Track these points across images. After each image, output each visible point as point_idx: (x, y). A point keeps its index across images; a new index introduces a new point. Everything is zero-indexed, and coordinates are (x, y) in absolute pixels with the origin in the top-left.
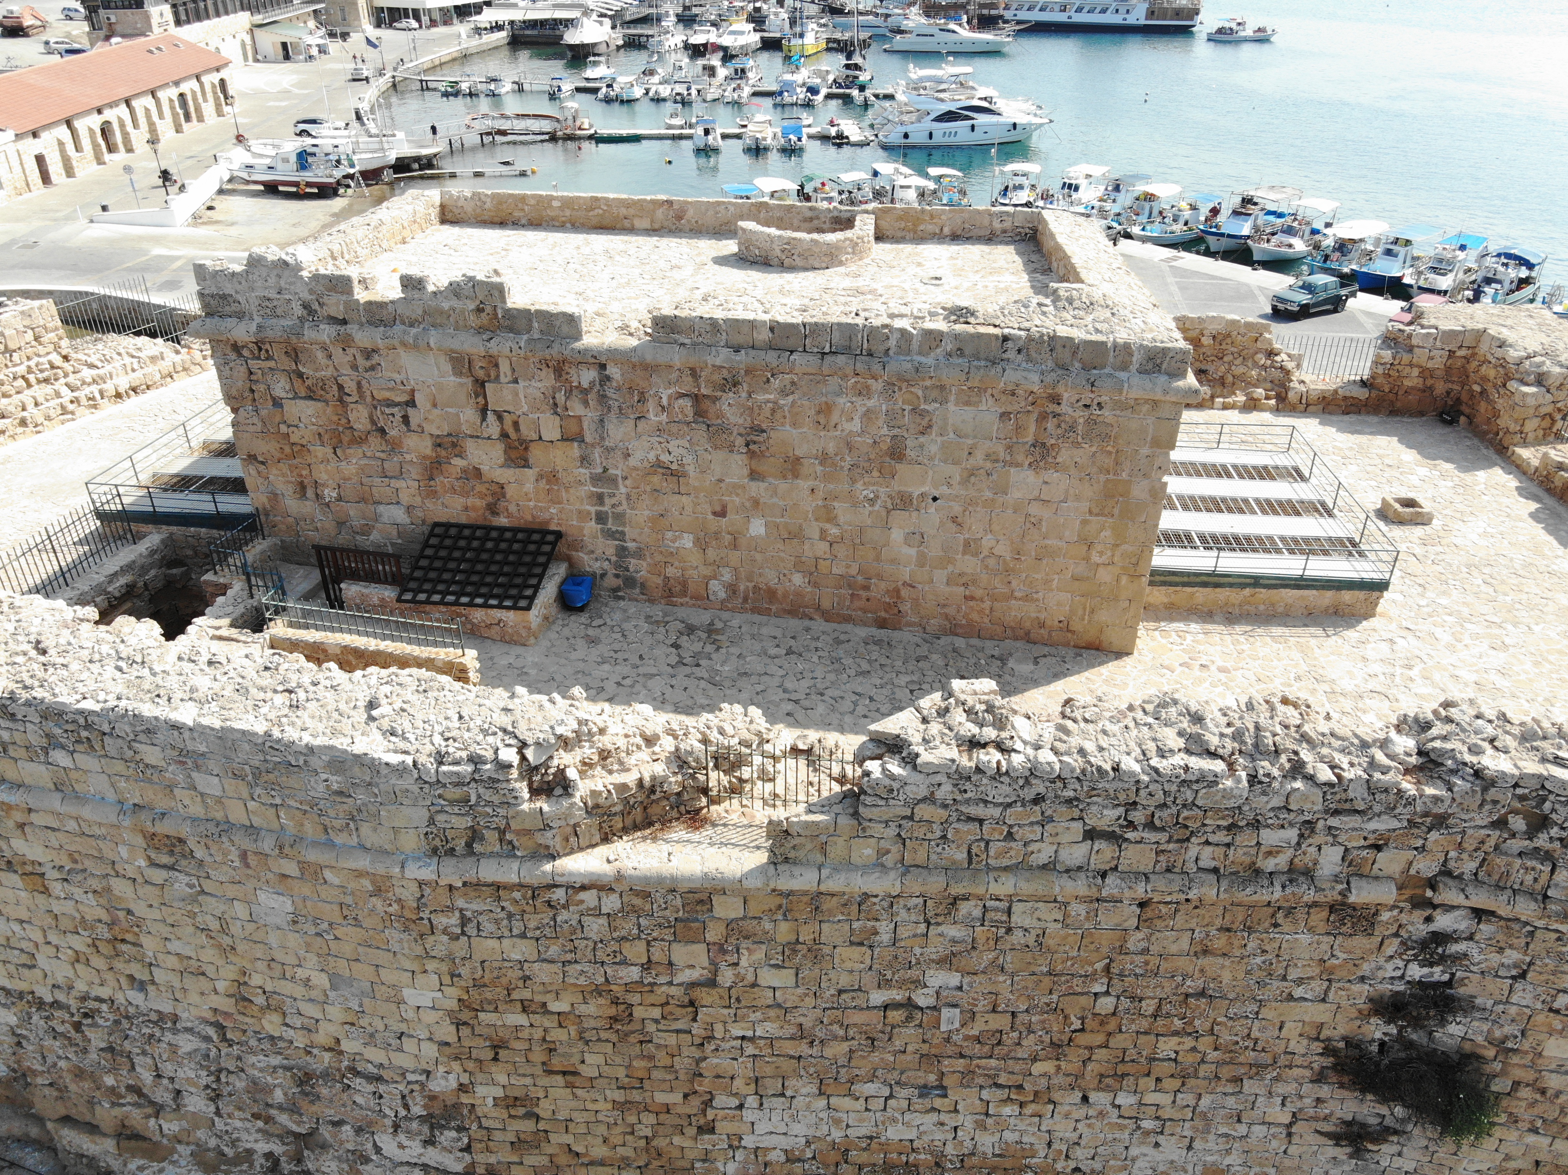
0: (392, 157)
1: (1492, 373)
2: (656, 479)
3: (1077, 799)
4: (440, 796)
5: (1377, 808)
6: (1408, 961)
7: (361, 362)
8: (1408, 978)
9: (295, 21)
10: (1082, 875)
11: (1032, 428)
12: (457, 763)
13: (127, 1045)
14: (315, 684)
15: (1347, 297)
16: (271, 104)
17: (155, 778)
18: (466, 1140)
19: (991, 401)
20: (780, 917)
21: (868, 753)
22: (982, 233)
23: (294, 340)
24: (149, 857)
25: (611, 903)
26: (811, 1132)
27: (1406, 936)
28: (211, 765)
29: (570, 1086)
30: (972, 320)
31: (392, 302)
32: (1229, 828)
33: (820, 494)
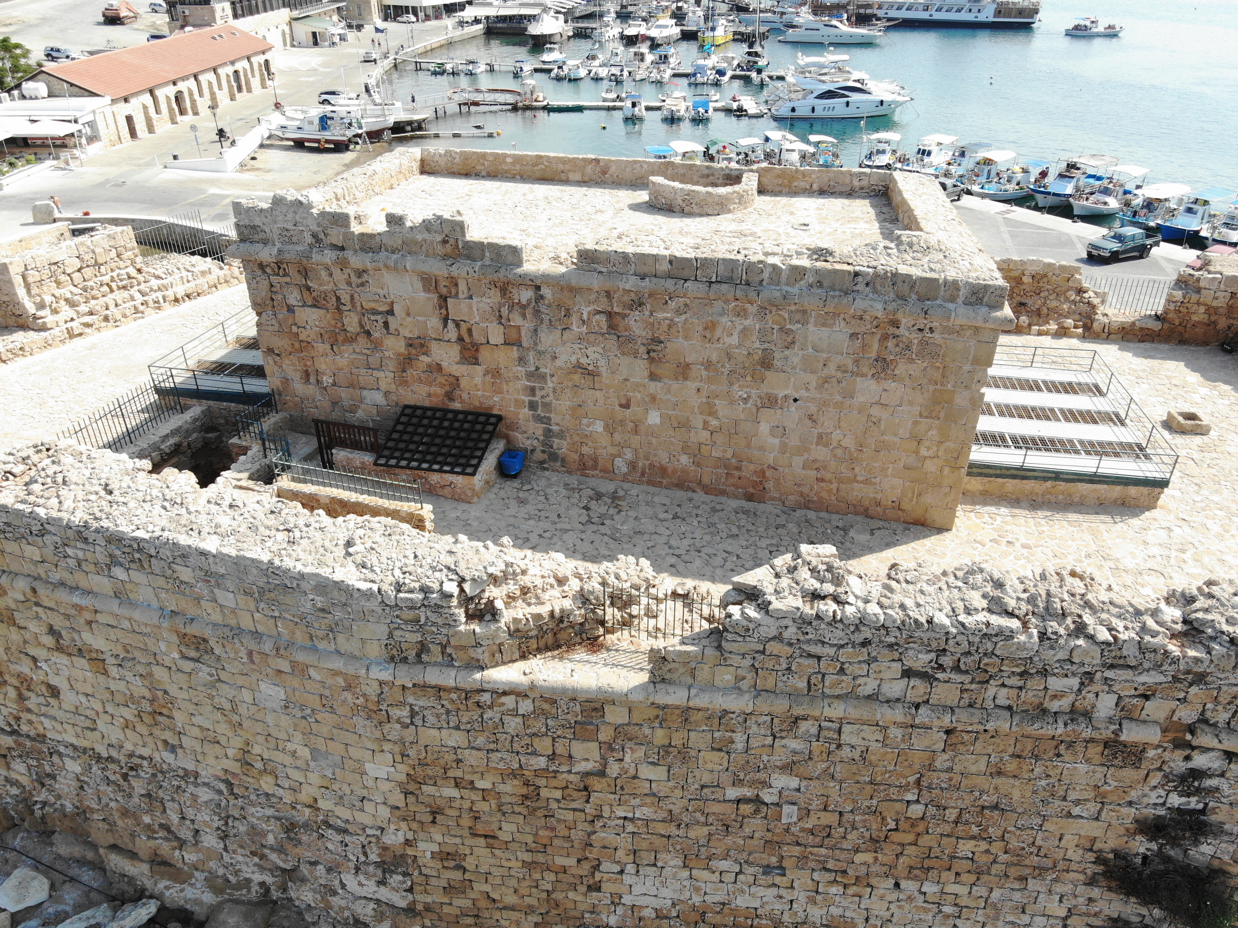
0: (391, 121)
2: (576, 377)
3: (897, 644)
4: (398, 617)
5: (1146, 665)
6: (1169, 791)
7: (354, 280)
8: (1168, 805)
9: (323, 15)
10: (900, 705)
11: (876, 346)
12: (411, 591)
13: (161, 793)
14: (307, 526)
15: (1152, 246)
16: (303, 79)
17: (187, 592)
18: (409, 883)
19: (843, 324)
20: (657, 725)
21: (731, 600)
22: (843, 189)
23: (305, 261)
24: (181, 651)
25: (526, 706)
26: (676, 896)
27: (1168, 770)
28: (229, 584)
29: (490, 846)
30: (830, 259)
31: (379, 234)
32: (1021, 674)
33: (704, 393)
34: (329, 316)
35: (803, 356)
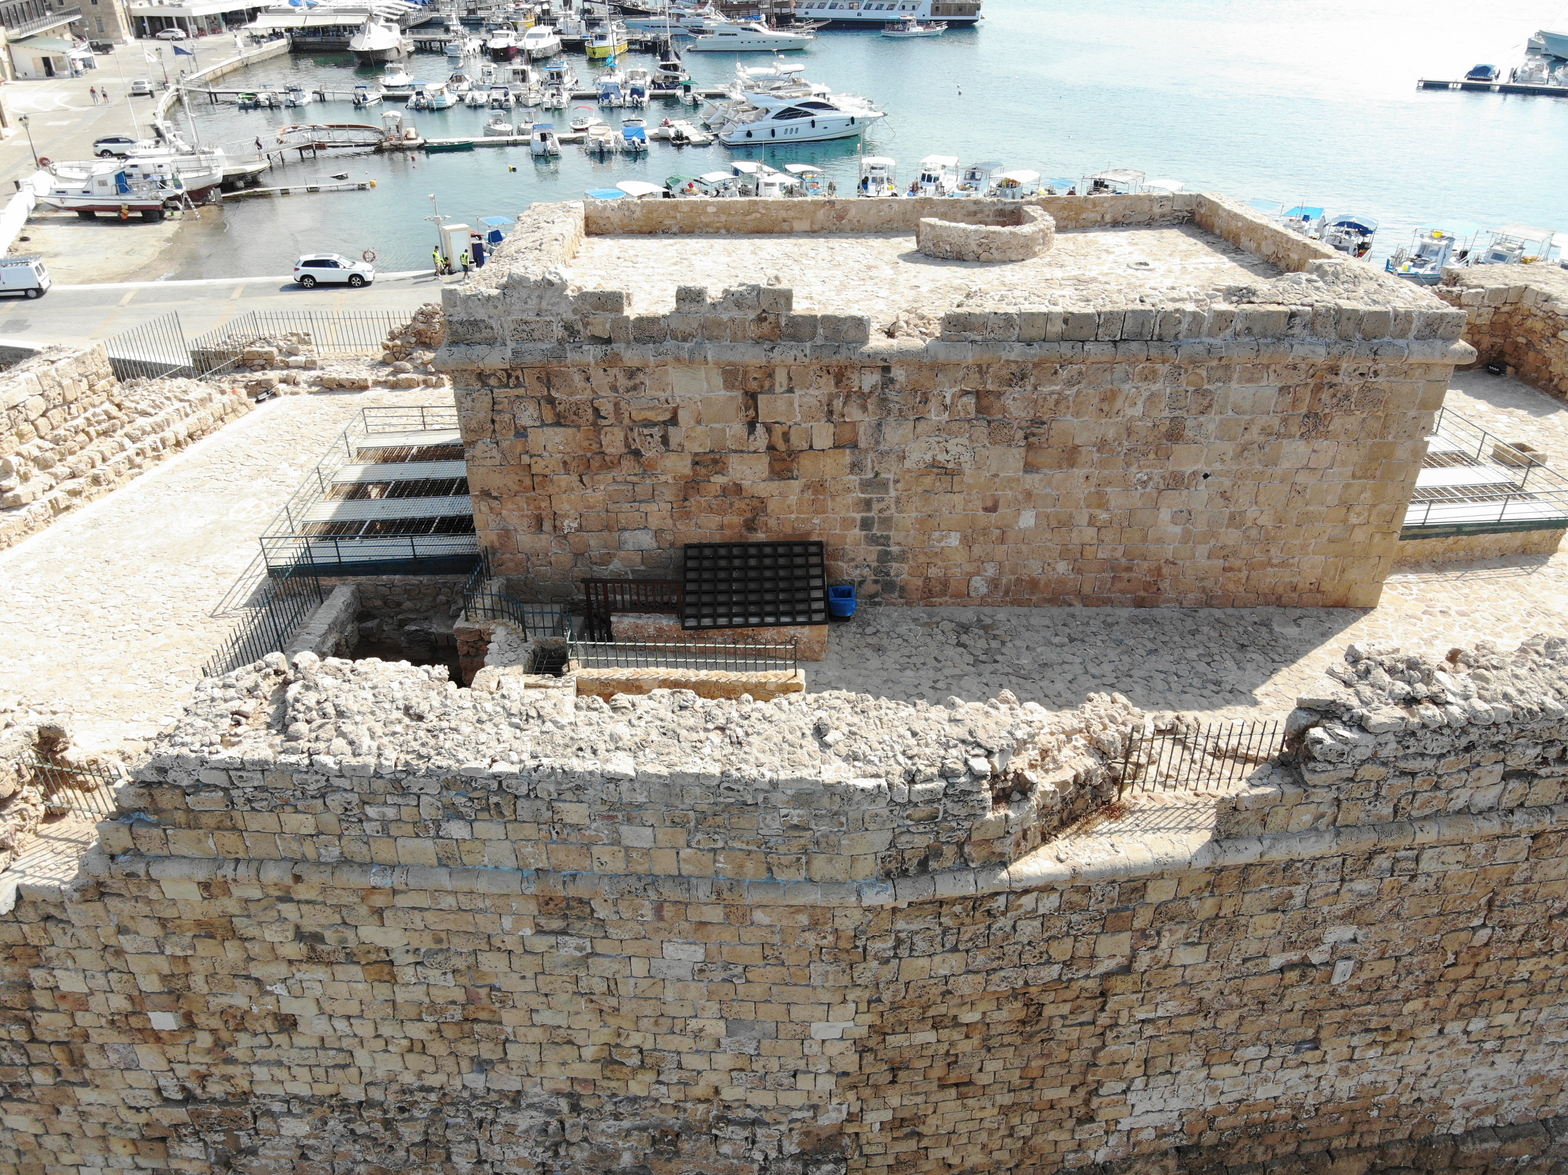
0: (218, 175)
1: (1539, 326)
2: (928, 480)
3: (1501, 742)
4: (908, 817)
7: (623, 382)
9: (51, 34)
10: (1493, 814)
11: (1308, 400)
12: (929, 780)
13: (449, 1134)
14: (745, 718)
16: (50, 123)
17: (571, 838)
20: (1206, 894)
21: (1304, 722)
22: (1141, 219)
23: (551, 364)
24: (537, 925)
25: (1050, 902)
26: (1185, 1106)
28: (647, 815)
29: (961, 1097)
30: (1256, 299)
31: (664, 317)
33: (1094, 481)
34: (579, 436)
35: (1221, 422)
